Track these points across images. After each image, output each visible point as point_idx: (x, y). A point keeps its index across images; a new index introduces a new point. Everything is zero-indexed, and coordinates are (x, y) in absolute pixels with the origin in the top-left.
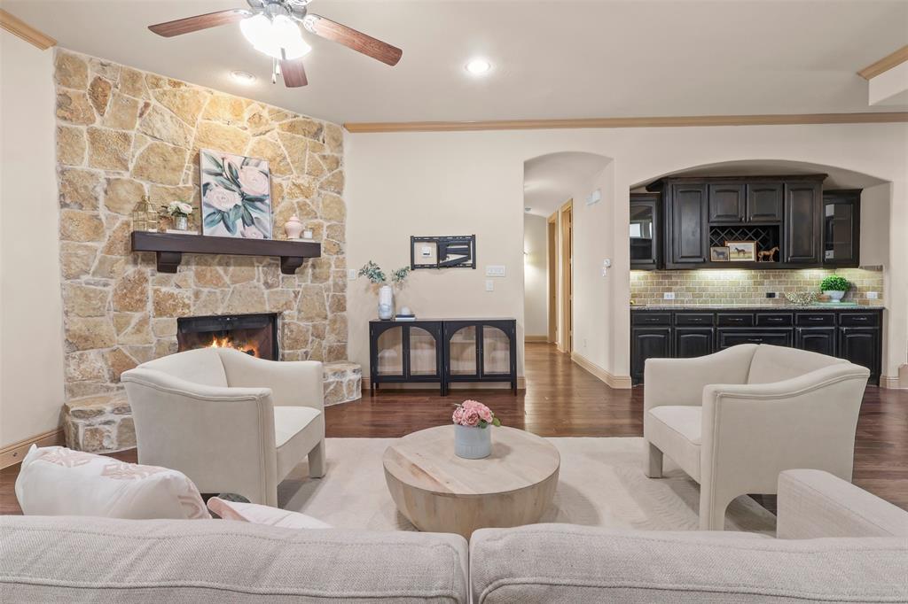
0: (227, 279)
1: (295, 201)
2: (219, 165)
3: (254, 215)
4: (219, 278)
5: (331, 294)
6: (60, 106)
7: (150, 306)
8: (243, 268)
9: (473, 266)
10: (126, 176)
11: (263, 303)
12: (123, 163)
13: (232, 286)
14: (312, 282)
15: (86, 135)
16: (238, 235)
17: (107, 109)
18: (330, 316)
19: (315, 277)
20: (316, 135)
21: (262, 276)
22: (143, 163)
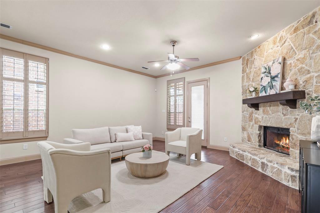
0: (270, 112)
2: (266, 69)
3: (274, 84)
4: (268, 112)
6: (243, 70)
7: (254, 121)
8: (275, 107)
10: (251, 83)
11: (282, 123)
12: (250, 79)
13: (272, 115)
15: (246, 75)
16: (268, 94)
17: (248, 66)
21: (281, 110)
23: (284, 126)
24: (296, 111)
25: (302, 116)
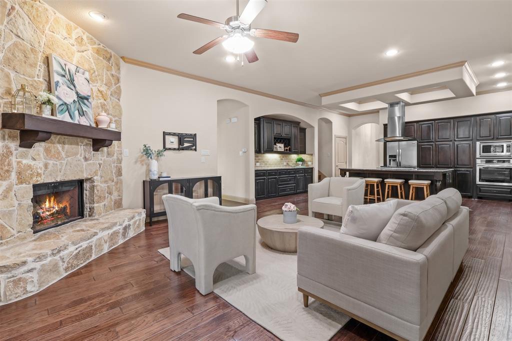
0: (63, 154)
1: (99, 101)
2: (63, 69)
3: (84, 109)
4: (59, 153)
5: (115, 165)
9: (195, 150)
11: (82, 172)
14: (107, 157)
18: (115, 179)
19: (109, 154)
20: (109, 60)
21: (83, 152)
22: (10, 55)
24: (98, 154)
25: (104, 159)
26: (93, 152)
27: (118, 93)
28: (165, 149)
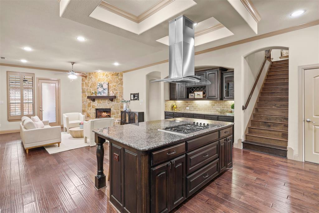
0: (102, 103)
1: (113, 88)
2: (100, 84)
3: (105, 92)
4: (101, 102)
5: (120, 105)
6: (82, 80)
7: (92, 107)
8: (104, 101)
9: (139, 100)
10: (89, 88)
12: (88, 86)
15: (85, 84)
16: (102, 95)
17: (87, 79)
18: (120, 109)
19: (117, 102)
20: (117, 75)
21: (107, 102)
22: (91, 86)
23: (108, 108)
24: (113, 102)
25: (115, 104)
26: (111, 102)
27: (122, 84)
28: (131, 100)
